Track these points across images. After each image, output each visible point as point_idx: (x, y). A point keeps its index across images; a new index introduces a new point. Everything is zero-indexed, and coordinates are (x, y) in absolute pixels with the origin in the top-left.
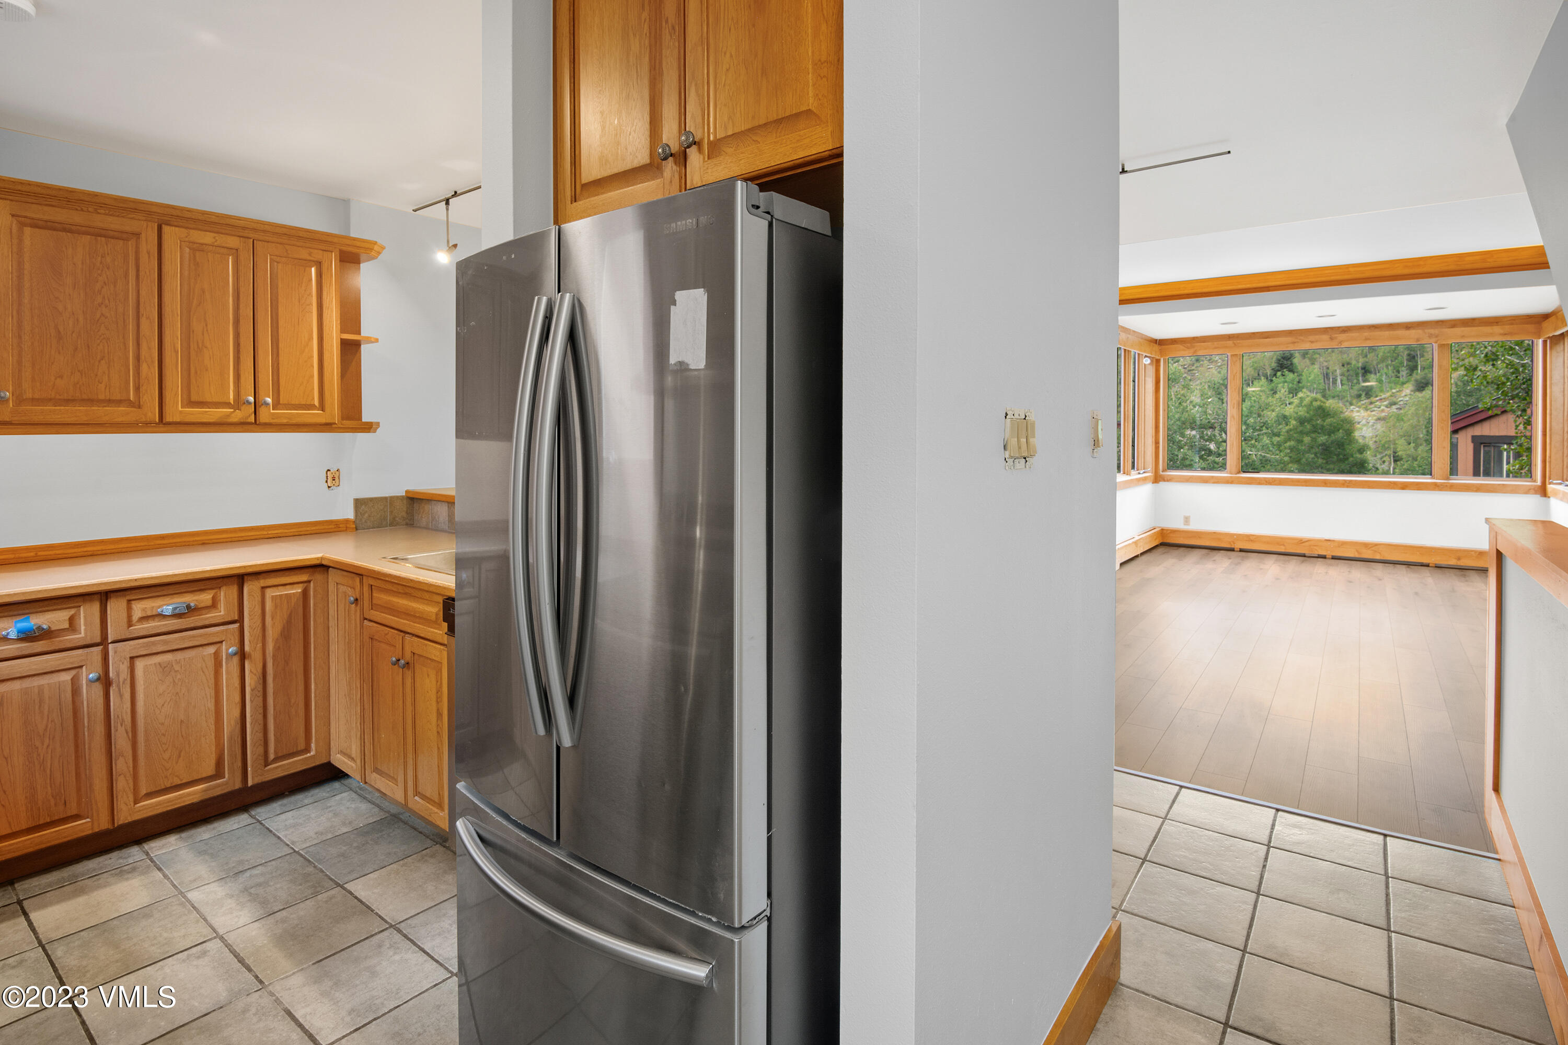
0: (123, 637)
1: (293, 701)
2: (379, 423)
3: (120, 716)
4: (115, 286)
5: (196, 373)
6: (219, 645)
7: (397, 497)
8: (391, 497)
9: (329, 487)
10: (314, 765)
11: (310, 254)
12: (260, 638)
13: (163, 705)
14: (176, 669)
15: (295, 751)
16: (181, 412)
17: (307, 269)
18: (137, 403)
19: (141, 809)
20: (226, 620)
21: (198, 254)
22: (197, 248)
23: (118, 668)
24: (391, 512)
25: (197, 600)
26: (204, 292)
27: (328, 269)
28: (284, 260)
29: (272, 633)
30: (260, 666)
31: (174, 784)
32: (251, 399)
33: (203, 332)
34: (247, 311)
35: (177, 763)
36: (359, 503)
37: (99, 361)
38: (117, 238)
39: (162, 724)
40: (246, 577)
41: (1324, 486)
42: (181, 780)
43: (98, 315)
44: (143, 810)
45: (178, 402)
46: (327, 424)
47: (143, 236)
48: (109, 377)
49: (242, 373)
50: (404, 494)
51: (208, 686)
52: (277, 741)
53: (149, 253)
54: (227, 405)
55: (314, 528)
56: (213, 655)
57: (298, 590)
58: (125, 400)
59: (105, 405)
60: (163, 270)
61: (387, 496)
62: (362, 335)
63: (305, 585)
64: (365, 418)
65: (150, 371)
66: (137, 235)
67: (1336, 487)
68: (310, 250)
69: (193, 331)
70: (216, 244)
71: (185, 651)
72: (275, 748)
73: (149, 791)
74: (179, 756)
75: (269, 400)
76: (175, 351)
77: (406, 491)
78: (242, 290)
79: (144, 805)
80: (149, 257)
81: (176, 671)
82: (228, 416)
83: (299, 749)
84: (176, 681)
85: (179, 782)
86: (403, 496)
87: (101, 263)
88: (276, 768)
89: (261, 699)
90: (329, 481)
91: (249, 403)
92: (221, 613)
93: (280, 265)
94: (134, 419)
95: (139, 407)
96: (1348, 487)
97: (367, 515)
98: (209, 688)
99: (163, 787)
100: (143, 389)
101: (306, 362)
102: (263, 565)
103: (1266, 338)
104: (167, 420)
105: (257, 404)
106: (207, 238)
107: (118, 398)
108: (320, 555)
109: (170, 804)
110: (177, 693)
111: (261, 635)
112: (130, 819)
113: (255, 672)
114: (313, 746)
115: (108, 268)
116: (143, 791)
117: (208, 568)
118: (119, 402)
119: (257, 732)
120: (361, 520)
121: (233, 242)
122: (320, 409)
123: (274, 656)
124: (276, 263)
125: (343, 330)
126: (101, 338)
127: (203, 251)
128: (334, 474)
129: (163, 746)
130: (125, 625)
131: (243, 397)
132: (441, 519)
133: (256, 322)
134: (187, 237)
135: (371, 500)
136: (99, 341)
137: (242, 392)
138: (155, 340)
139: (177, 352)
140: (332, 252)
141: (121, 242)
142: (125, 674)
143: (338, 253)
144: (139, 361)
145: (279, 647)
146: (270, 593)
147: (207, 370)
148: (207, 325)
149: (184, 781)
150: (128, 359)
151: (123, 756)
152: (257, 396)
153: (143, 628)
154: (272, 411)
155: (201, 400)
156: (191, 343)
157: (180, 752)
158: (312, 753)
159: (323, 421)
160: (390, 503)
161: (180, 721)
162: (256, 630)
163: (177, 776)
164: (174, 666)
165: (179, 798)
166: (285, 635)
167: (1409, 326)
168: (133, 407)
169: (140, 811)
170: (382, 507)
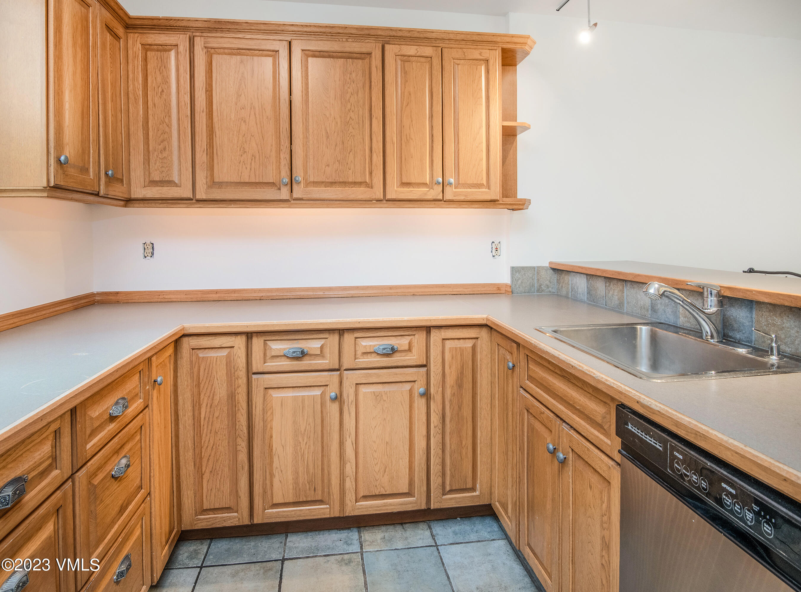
0: (352, 367)
1: (464, 443)
2: (530, 200)
3: (349, 430)
4: (357, 95)
5: (405, 159)
6: (413, 383)
7: (543, 267)
8: (538, 267)
9: (493, 256)
10: (479, 504)
11: (480, 54)
12: (441, 383)
13: (375, 427)
14: (384, 399)
15: (465, 488)
16: (396, 191)
17: (479, 67)
18: (370, 185)
19: (360, 507)
20: (418, 364)
21: (406, 64)
22: (406, 59)
23: (349, 391)
24: (538, 280)
25: (398, 344)
26: (410, 94)
27: (493, 65)
28: (462, 61)
29: (450, 380)
30: (441, 407)
31: (380, 494)
32: (440, 180)
33: (410, 126)
34: (438, 108)
35: (383, 476)
36: (514, 270)
37: (349, 153)
38: (359, 59)
39: (375, 442)
40: (432, 328)
42: (386, 492)
43: (348, 119)
44: (361, 509)
45: (394, 185)
46: (491, 201)
47: (373, 55)
48: (354, 164)
49: (434, 159)
50: (548, 265)
51: (405, 417)
52: (452, 476)
53: (376, 67)
54: (425, 184)
55: (483, 289)
56: (408, 392)
57: (469, 344)
58: (363, 182)
59: (353, 186)
60: (386, 79)
61: (535, 265)
62: (518, 121)
63: (474, 341)
64: (520, 196)
65: (378, 159)
66: (370, 54)
68: (480, 50)
69: (404, 127)
70: (417, 54)
71: (390, 384)
72: (450, 481)
73: (365, 494)
74: (385, 472)
75: (452, 180)
76: (393, 143)
77: (549, 263)
78: (434, 90)
79: (361, 505)
80: (377, 70)
81: (384, 401)
82: (426, 194)
83: (468, 487)
84: (384, 409)
85: (384, 493)
86: (547, 267)
87: (350, 78)
88: (451, 499)
89: (441, 436)
90: (493, 251)
91: (439, 183)
92: (414, 358)
93: (459, 66)
94: (369, 197)
95: (372, 188)
97: (520, 281)
98: (405, 418)
99: (374, 494)
100: (373, 174)
101: (477, 147)
102: (443, 320)
104: (388, 198)
105: (444, 184)
106: (411, 50)
107: (360, 180)
108: (485, 316)
109: (378, 509)
110: (385, 419)
111: (441, 381)
112: (352, 514)
113: (437, 412)
114: (478, 486)
115: (353, 82)
116: (361, 494)
117: (406, 318)
118: (360, 184)
119: (438, 464)
120: (516, 285)
121: (428, 51)
122: (487, 188)
123: (450, 400)
124: (457, 66)
125: (504, 119)
126: (350, 135)
127: (410, 61)
128: (497, 246)
129: (375, 460)
130: (353, 358)
131: (435, 179)
132: (580, 290)
133: (443, 116)
134: (399, 51)
135: (523, 268)
136: (348, 138)
137: (435, 174)
138: (380, 135)
139: (393, 144)
140: (496, 50)
141: (360, 61)
142: (352, 397)
143: (500, 51)
144: (371, 152)
145: (454, 393)
146: (448, 344)
147: (412, 157)
148: (412, 121)
149: (387, 493)
150: (365, 150)
151: (350, 462)
152: (444, 176)
153: (364, 362)
154: (454, 190)
155: (408, 182)
156: (403, 137)
157: (386, 468)
158: (477, 493)
159: (489, 198)
160: (537, 272)
161: (386, 442)
162: (438, 376)
163: (383, 487)
164: (383, 396)
165: (385, 506)
166: (460, 385)
168: (368, 187)
169: (359, 509)
170: (531, 276)
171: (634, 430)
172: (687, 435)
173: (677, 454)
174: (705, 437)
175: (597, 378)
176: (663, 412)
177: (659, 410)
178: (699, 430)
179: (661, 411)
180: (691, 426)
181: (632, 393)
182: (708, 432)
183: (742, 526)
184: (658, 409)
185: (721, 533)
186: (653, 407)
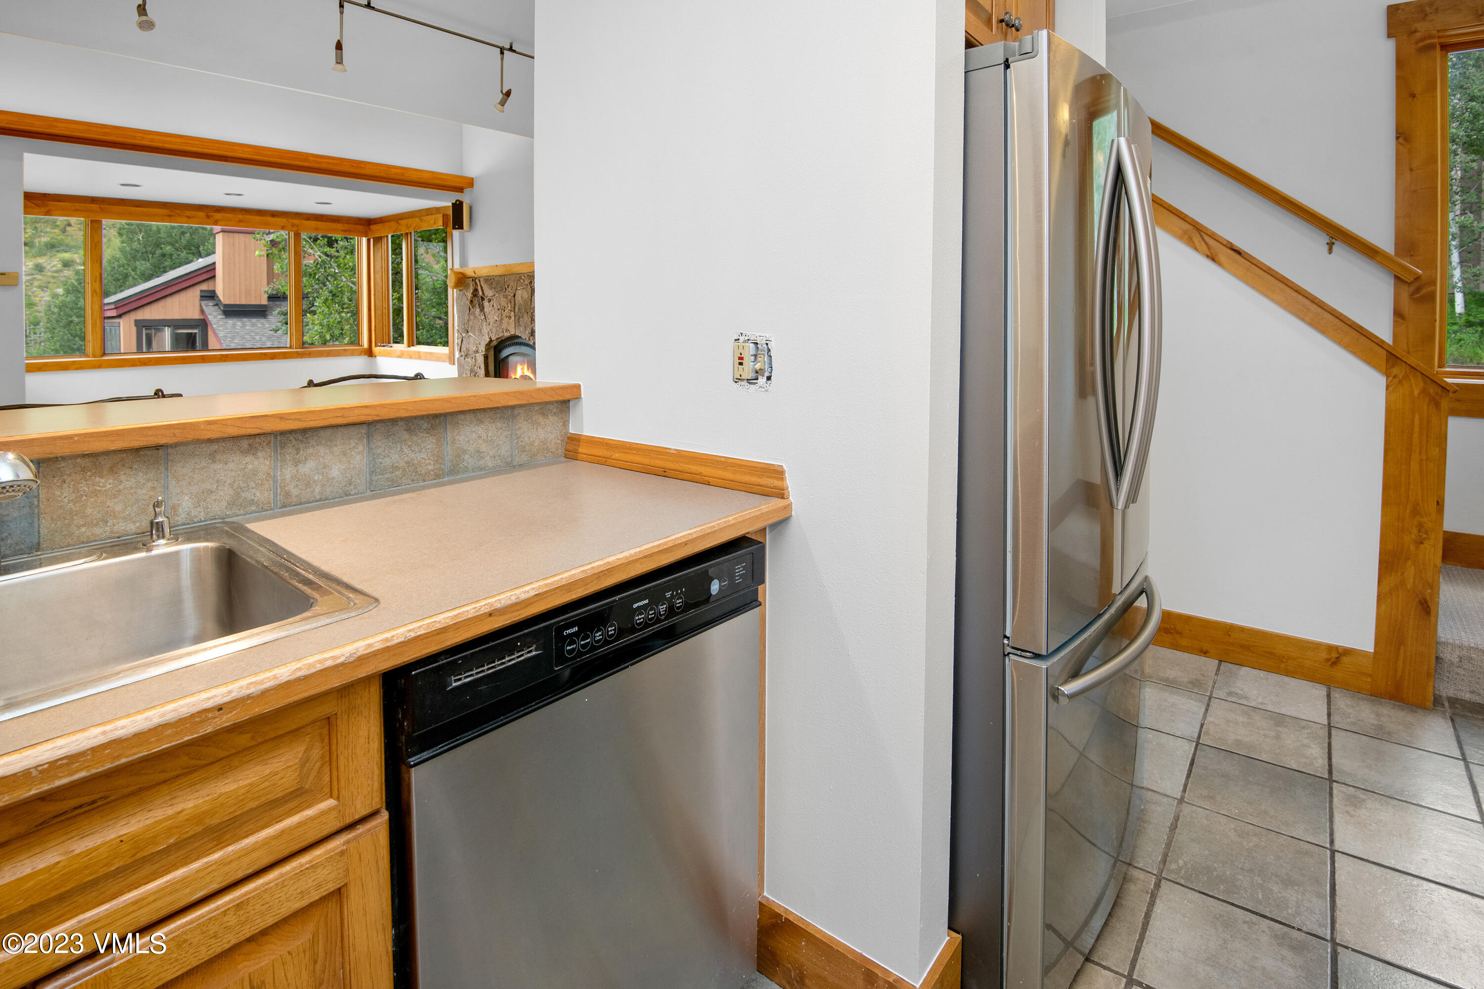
41: (202, 362)
67: (214, 362)
96: (225, 361)
103: (137, 207)
167: (275, 214)
171: (466, 679)
172: (586, 589)
173: (569, 631)
174: (610, 571)
175: (352, 659)
176: (545, 590)
177: (537, 593)
178: (601, 569)
179: (540, 591)
180: (589, 573)
181: (467, 611)
182: (608, 562)
183: (658, 627)
184: (532, 593)
185: (627, 667)
186: (523, 596)
